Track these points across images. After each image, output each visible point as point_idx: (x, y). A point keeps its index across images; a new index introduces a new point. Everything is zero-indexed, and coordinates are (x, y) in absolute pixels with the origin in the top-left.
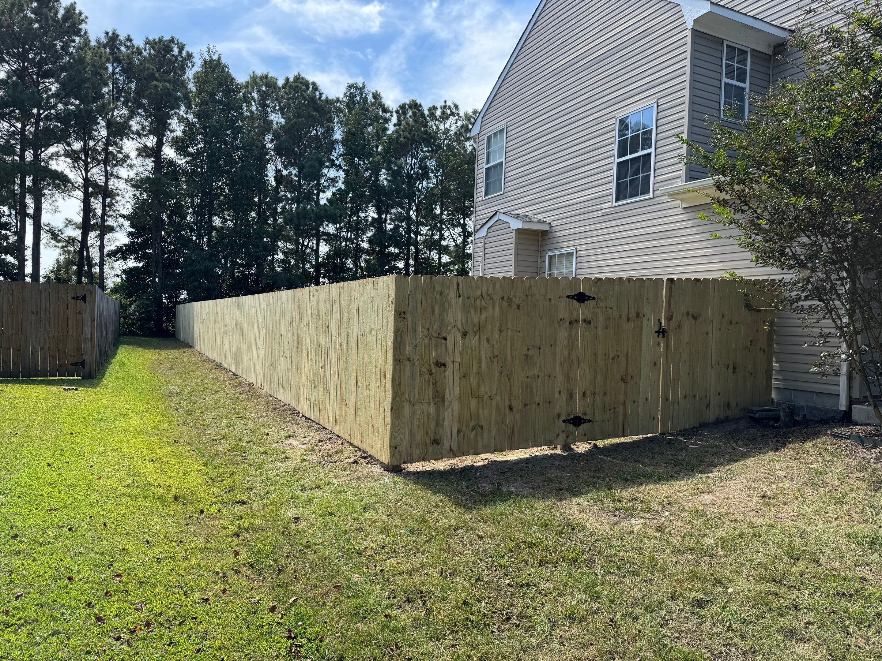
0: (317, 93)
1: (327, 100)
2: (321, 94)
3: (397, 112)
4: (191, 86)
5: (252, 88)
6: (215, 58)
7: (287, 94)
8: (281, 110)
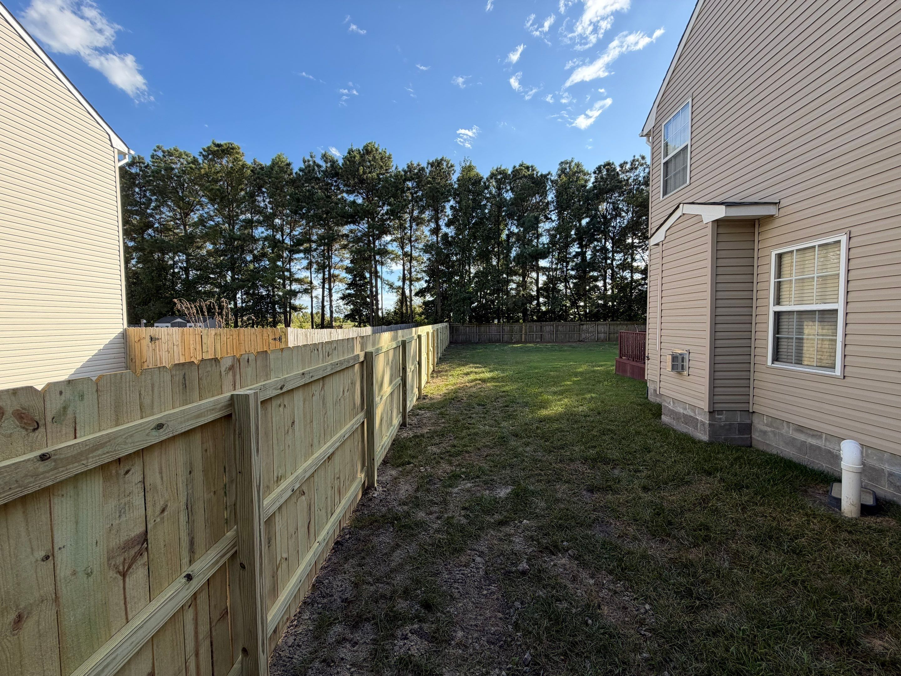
0: (535, 172)
1: (542, 175)
2: (537, 173)
3: (595, 173)
4: (456, 186)
5: (491, 178)
6: (468, 164)
7: (514, 176)
8: (511, 189)
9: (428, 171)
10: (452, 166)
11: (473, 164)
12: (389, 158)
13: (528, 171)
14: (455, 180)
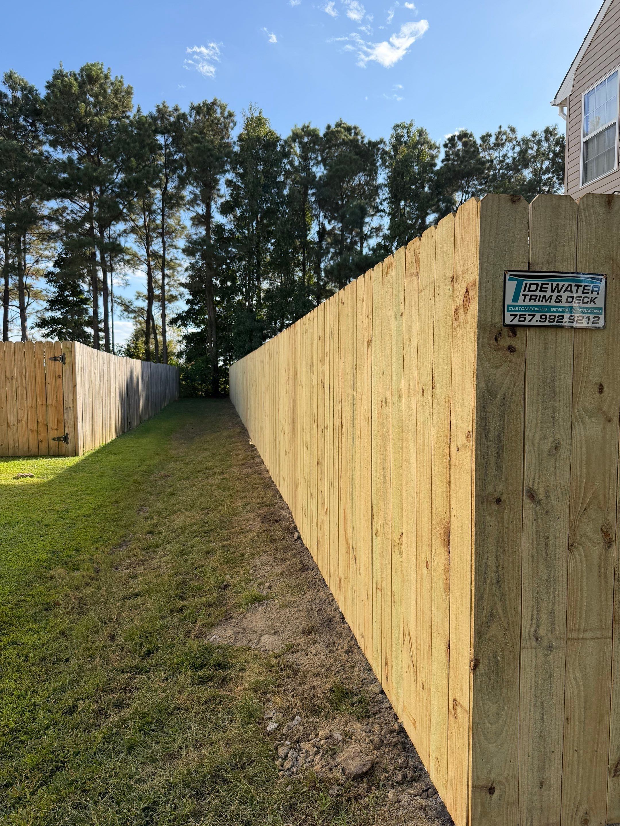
0: (359, 138)
1: (369, 142)
2: (363, 138)
3: (445, 146)
4: (237, 149)
5: (294, 141)
6: (256, 115)
7: (328, 141)
8: (324, 161)
9: (191, 120)
10: (231, 115)
11: (264, 116)
12: (129, 93)
13: (350, 134)
14: (236, 139)
